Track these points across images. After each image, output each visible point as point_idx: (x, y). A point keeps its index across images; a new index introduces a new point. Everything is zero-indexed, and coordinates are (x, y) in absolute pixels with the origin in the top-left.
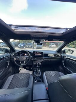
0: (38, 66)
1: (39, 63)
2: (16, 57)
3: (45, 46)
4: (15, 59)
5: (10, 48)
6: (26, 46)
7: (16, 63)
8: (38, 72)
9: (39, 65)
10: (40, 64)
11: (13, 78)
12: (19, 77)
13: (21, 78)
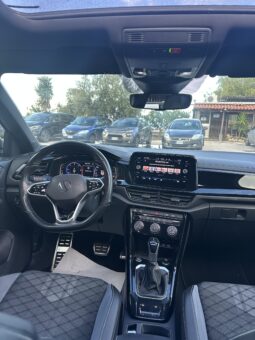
0: (155, 243)
1: (164, 227)
2: (35, 178)
3: (225, 139)
4: (27, 187)
5: (7, 131)
6: (105, 134)
7: (28, 210)
8: (157, 280)
9: (162, 236)
10: (172, 231)
11: (11, 292)
12: (43, 290)
13: (52, 298)
